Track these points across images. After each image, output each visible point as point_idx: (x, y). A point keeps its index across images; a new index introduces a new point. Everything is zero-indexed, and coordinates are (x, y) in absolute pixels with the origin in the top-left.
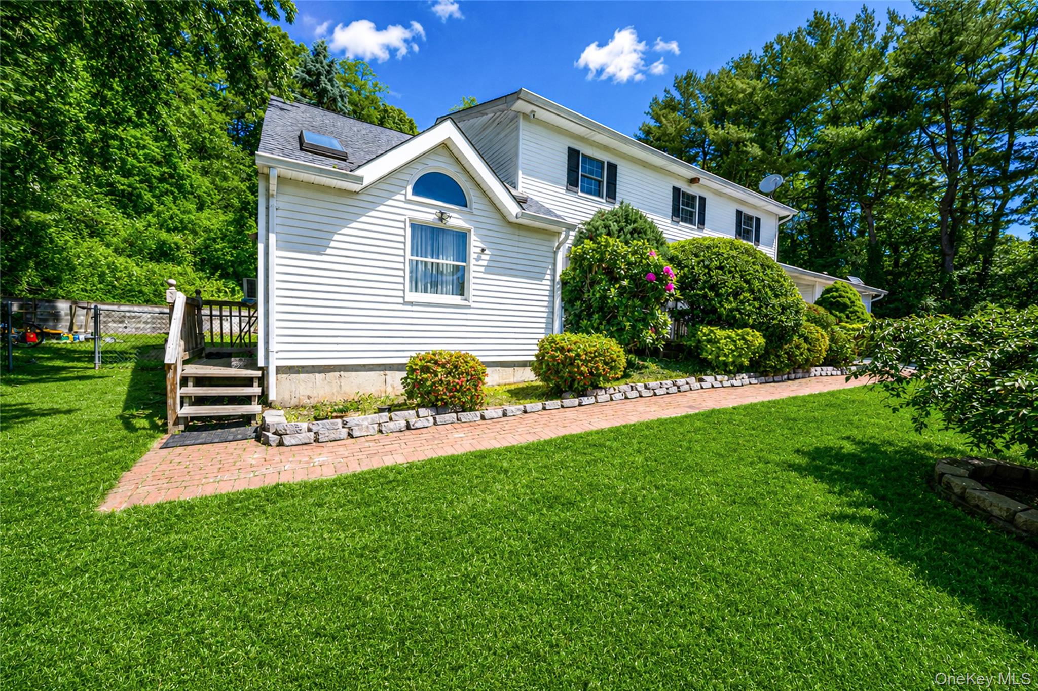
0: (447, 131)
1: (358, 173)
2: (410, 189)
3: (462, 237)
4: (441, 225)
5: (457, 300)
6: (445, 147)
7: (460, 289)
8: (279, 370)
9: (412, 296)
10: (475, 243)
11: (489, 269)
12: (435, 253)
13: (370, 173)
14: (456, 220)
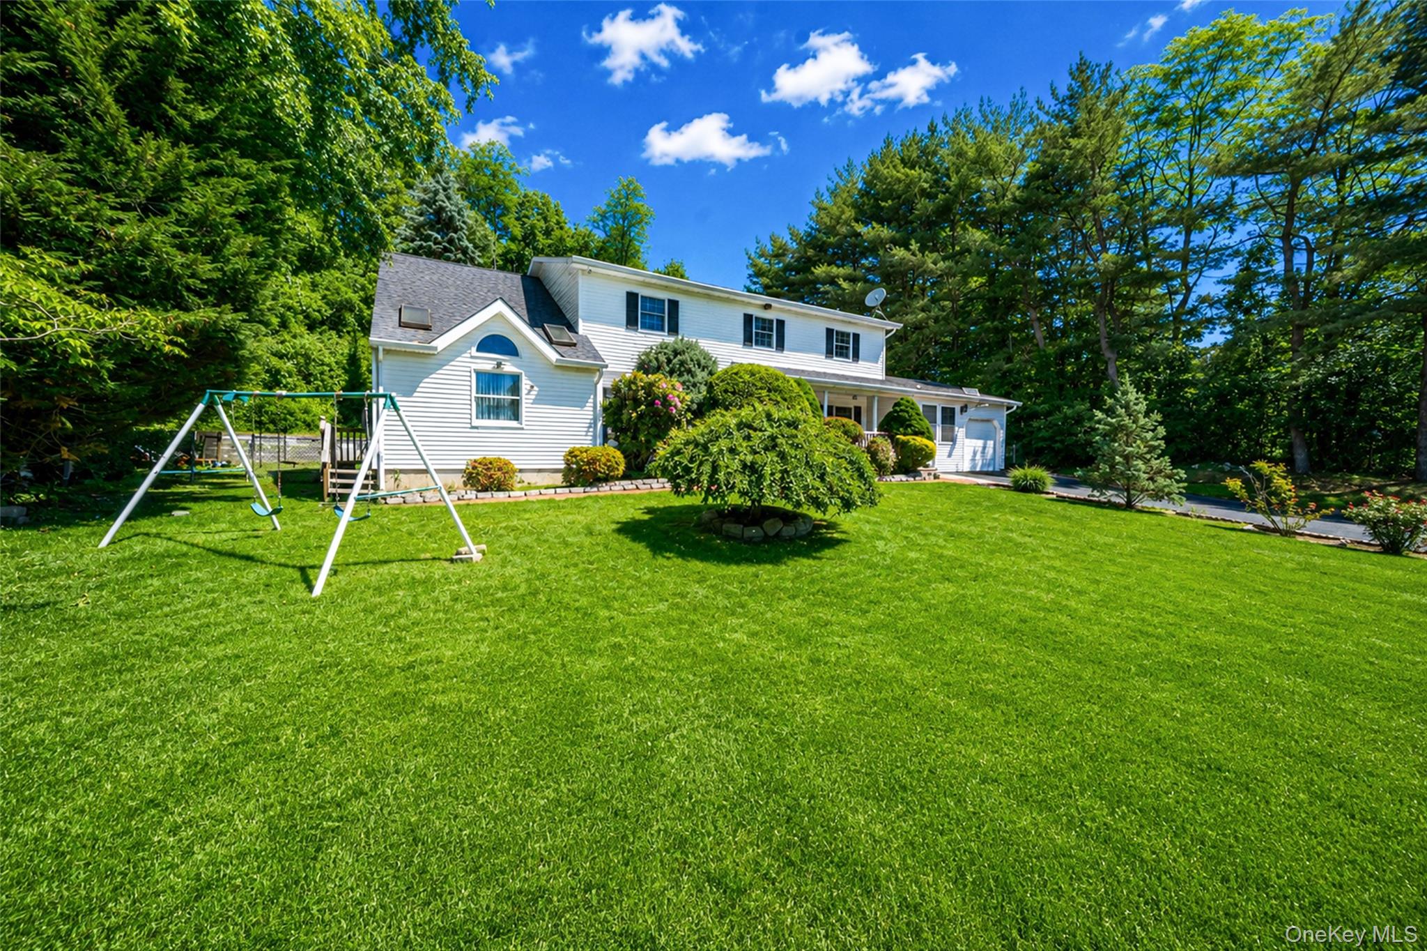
0: (499, 307)
1: (433, 344)
2: (474, 349)
3: (516, 379)
4: (498, 371)
5: (514, 424)
6: (499, 316)
7: (516, 416)
8: (388, 472)
9: (476, 422)
10: (525, 384)
11: (537, 401)
12: (496, 391)
13: (441, 343)
14: (509, 367)
